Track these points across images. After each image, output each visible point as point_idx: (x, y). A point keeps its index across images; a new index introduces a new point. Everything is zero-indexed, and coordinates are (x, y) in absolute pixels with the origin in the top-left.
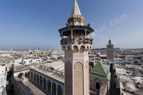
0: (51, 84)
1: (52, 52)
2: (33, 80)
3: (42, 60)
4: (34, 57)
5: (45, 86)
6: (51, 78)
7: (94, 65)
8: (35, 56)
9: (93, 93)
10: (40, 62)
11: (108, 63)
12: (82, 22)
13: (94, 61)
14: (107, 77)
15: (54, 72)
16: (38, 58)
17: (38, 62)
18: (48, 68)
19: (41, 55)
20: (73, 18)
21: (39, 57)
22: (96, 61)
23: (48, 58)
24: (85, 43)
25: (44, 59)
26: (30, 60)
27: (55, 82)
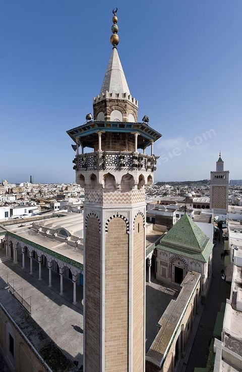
0: (61, 272)
1: (66, 189)
2: (15, 261)
3: (38, 211)
4: (19, 202)
5: (45, 277)
6: (60, 257)
7: (174, 223)
8: (22, 199)
9: (166, 292)
10: (34, 215)
11: (211, 218)
12: (130, 111)
13: (174, 214)
14: (203, 253)
15: (68, 242)
16: (29, 205)
17: (29, 215)
18: (53, 231)
19: (38, 197)
20: (105, 101)
21: (33, 203)
22: (180, 213)
23: (57, 204)
24: (133, 166)
25: (46, 208)
26: (8, 209)
27: (69, 266)
